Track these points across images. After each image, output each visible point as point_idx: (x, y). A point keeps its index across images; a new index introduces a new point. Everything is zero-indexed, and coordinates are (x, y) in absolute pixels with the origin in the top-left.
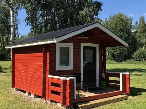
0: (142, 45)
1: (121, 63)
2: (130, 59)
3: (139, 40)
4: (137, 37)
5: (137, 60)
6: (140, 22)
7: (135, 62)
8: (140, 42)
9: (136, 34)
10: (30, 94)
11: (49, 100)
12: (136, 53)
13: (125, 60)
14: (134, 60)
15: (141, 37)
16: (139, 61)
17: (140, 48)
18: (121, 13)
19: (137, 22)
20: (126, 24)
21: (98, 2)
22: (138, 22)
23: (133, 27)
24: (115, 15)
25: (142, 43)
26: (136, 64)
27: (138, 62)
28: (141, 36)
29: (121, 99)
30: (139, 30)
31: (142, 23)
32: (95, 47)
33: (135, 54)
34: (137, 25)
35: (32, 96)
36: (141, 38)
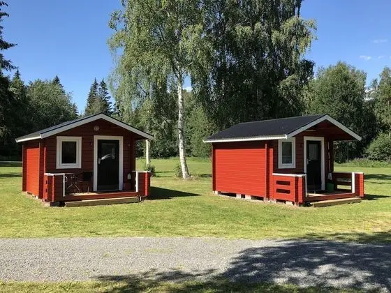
0: (385, 128)
1: (344, 164)
2: (362, 157)
3: (380, 118)
4: (375, 111)
5: (376, 159)
6: (382, 79)
7: (372, 163)
8: (382, 121)
9: (373, 107)
10: (243, 196)
11: (275, 200)
12: (374, 145)
13: (352, 158)
14: (370, 159)
15: (383, 111)
16: (379, 160)
17: (381, 134)
18: (342, 62)
19: (375, 81)
20: (354, 86)
21: (307, 61)
22: (378, 82)
23: (366, 91)
24: (330, 67)
25: (386, 125)
26: (373, 167)
27: (379, 162)
28: (385, 109)
29: (354, 202)
30: (380, 98)
31: (385, 83)
32: (320, 142)
33: (372, 146)
34: (377, 89)
35: (248, 198)
36: (385, 113)
